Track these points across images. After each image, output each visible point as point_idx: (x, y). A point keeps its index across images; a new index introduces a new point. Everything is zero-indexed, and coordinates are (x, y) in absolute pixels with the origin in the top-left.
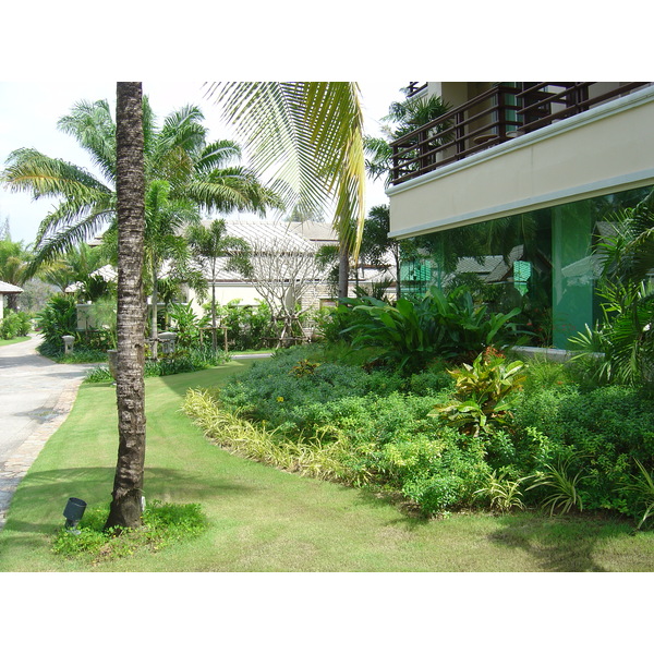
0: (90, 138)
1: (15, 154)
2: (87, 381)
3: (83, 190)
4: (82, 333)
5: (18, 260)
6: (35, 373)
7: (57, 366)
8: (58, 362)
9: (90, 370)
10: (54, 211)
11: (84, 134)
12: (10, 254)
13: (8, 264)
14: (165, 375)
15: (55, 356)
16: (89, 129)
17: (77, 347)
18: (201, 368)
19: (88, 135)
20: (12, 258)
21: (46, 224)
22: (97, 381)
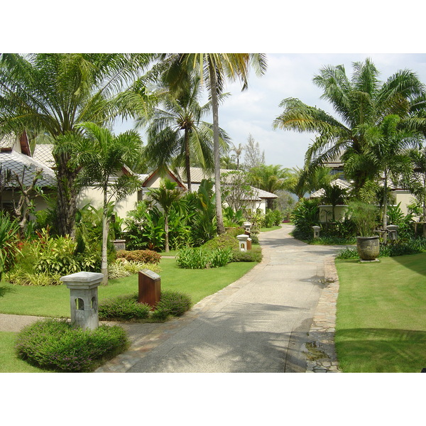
0: (333, 92)
1: (286, 101)
2: (338, 258)
3: (329, 128)
4: (324, 225)
5: (276, 178)
6: (297, 250)
7: (309, 246)
8: (309, 244)
9: (341, 250)
10: (312, 143)
11: (329, 89)
12: (272, 174)
13: (270, 180)
14: (394, 256)
15: (307, 239)
16: (332, 86)
17: (321, 234)
18: (418, 252)
19: (331, 89)
20: (272, 176)
21: (312, 150)
22: (346, 258)
